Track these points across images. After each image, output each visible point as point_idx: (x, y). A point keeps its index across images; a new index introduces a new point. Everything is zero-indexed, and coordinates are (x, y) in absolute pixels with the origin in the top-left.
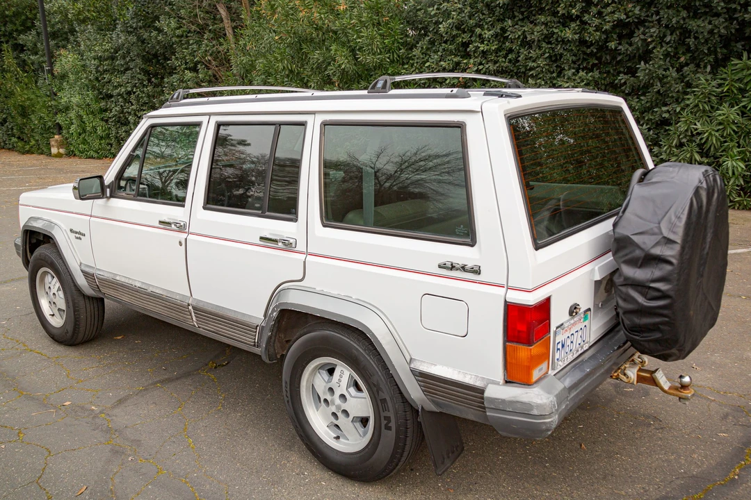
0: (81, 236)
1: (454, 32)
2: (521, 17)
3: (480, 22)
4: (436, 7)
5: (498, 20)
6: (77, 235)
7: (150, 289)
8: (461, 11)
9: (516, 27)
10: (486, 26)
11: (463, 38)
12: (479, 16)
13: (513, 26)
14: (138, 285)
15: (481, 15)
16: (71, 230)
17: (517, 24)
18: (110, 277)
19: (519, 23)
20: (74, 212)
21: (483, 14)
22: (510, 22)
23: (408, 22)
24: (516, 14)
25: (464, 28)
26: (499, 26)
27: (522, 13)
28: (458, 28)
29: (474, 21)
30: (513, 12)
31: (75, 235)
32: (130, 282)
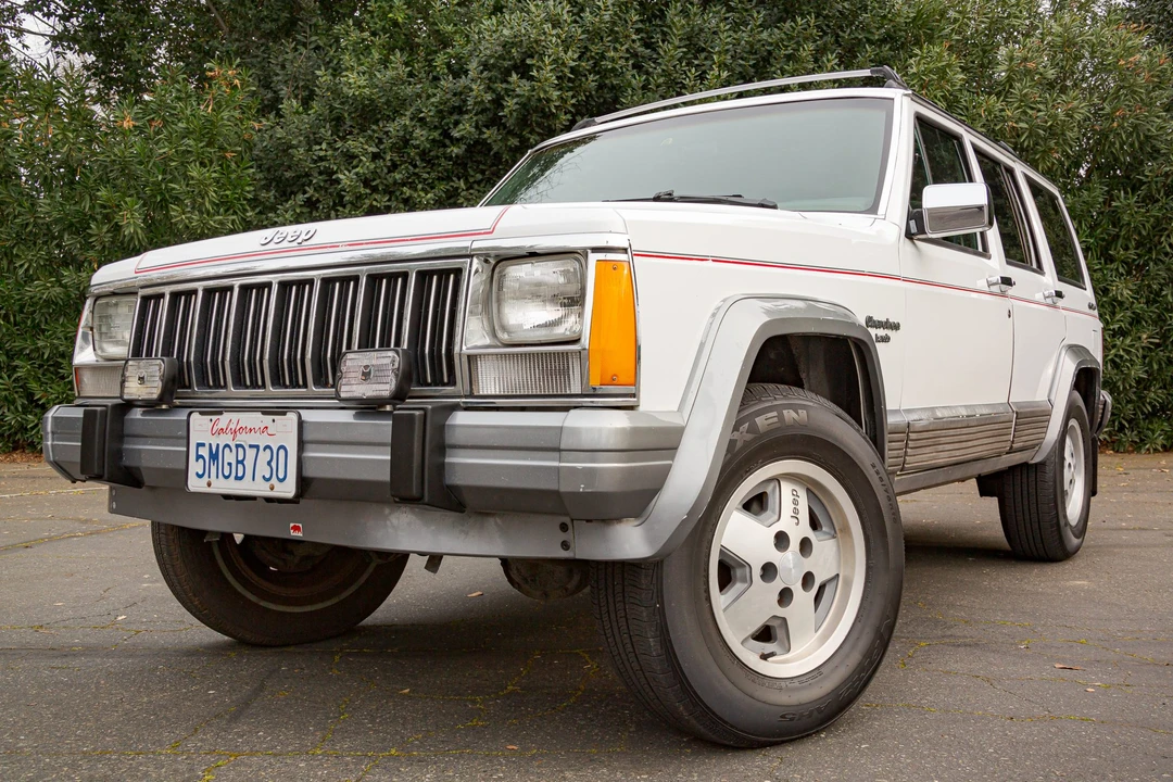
1: (362, 190)
2: (479, 176)
3: (408, 178)
4: (324, 146)
5: (439, 179)
8: (375, 157)
9: (471, 191)
10: (420, 186)
11: (375, 200)
12: (407, 167)
13: (467, 190)
15: (410, 167)
17: (472, 188)
19: (476, 186)
21: (415, 166)
22: (462, 184)
23: (259, 167)
24: (472, 173)
25: (377, 185)
26: (443, 186)
27: (483, 172)
28: (366, 183)
29: (400, 176)
30: (466, 170)
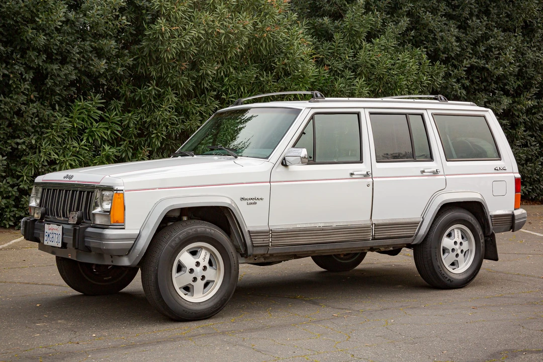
0: (256, 201)
6: (252, 201)
7: (334, 225)
14: (322, 225)
16: (242, 199)
18: (291, 227)
20: (244, 182)
31: (247, 201)
32: (313, 225)
